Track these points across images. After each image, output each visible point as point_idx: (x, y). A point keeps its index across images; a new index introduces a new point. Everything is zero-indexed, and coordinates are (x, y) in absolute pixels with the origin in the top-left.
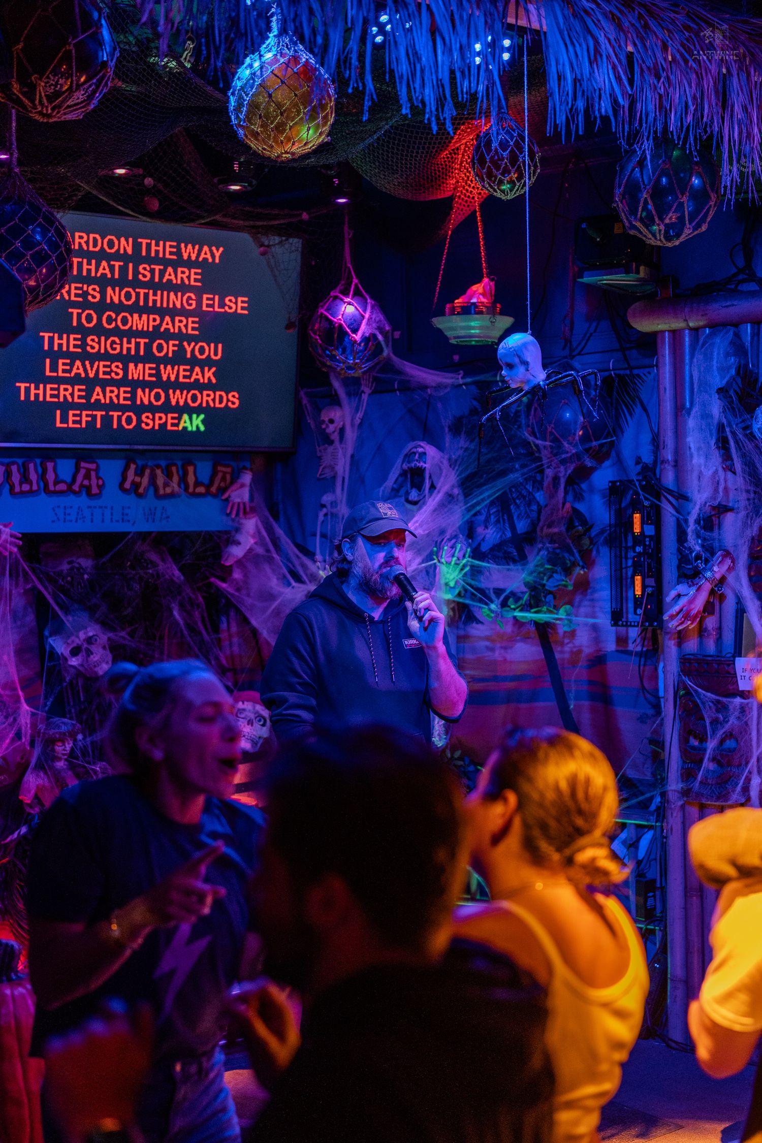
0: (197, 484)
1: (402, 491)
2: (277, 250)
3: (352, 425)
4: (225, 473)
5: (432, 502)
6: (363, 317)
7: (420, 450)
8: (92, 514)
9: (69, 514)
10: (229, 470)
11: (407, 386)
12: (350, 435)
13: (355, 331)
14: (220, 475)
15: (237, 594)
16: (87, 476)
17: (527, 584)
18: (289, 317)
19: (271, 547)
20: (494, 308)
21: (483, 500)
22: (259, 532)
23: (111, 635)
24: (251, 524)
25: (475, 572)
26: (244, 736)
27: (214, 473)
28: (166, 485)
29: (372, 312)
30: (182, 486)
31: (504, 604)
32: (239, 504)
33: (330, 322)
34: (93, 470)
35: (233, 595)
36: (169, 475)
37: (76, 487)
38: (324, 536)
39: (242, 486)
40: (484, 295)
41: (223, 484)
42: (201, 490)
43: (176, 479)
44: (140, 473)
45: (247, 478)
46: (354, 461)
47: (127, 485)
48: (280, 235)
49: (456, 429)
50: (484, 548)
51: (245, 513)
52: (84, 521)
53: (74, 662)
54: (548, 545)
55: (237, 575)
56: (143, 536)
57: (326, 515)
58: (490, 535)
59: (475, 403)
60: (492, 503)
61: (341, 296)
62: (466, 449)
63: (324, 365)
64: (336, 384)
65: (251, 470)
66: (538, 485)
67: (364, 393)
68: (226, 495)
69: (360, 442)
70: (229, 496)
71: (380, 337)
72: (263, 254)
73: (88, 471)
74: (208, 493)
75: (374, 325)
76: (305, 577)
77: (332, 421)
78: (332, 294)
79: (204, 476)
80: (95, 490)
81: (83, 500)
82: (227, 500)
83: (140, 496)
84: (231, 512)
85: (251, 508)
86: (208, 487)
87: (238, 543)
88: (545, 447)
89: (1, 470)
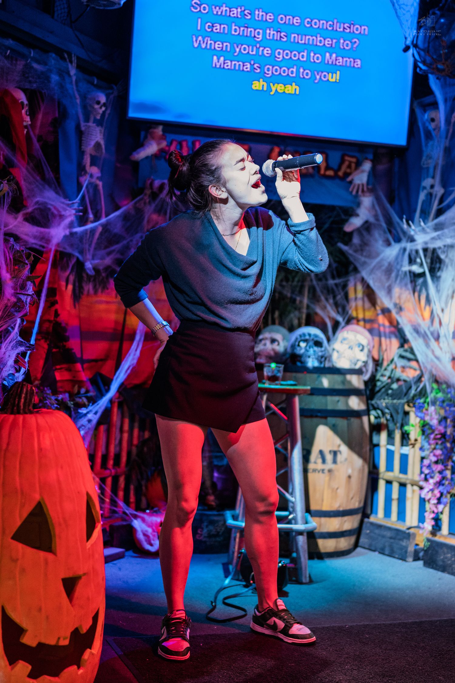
0: (328, 168)
4: (350, 162)
10: (354, 160)
14: (347, 163)
15: (354, 254)
18: (405, 42)
19: (381, 218)
22: (373, 206)
24: (367, 201)
26: (344, 357)
27: (342, 161)
32: (359, 185)
35: (352, 255)
39: (363, 171)
41: (348, 171)
42: (330, 173)
45: (367, 166)
51: (363, 191)
55: (356, 240)
65: (372, 161)
68: (349, 179)
70: (353, 180)
74: (335, 177)
77: (432, 120)
79: (334, 164)
82: (351, 182)
84: (352, 192)
85: (368, 189)
86: (336, 171)
87: (357, 215)
89: (175, 143)
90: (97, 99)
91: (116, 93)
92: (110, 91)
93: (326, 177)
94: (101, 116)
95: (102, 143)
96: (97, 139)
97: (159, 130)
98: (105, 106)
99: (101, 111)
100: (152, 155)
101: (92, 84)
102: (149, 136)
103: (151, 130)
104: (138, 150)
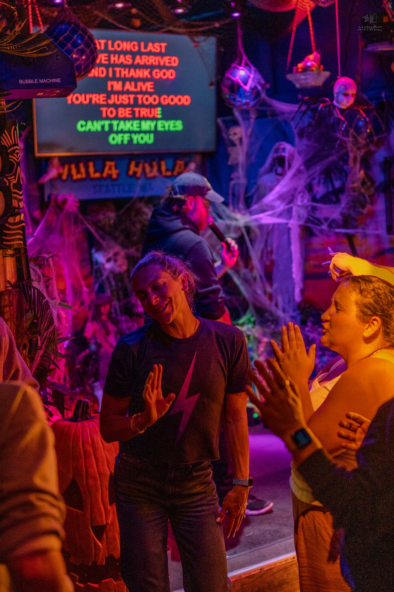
0: (167, 170)
1: (274, 170)
2: (203, 44)
3: (246, 135)
4: (180, 165)
5: (290, 174)
6: (249, 77)
7: (282, 146)
8: (114, 189)
9: (102, 189)
10: (183, 162)
11: (274, 114)
12: (245, 141)
13: (246, 84)
14: (178, 166)
16: (110, 169)
17: (342, 214)
18: (211, 80)
20: (320, 67)
21: (317, 171)
23: (126, 251)
25: (314, 209)
27: (175, 164)
28: (151, 171)
29: (255, 74)
30: (159, 172)
31: (330, 226)
33: (232, 81)
34: (113, 165)
36: (151, 166)
37: (105, 175)
38: (234, 195)
40: (314, 60)
41: (180, 170)
42: (169, 174)
43: (155, 168)
44: (137, 166)
45: (193, 166)
46: (248, 155)
47: (131, 173)
48: (204, 36)
49: (301, 134)
50: (318, 197)
52: (110, 193)
53: (108, 266)
54: (352, 193)
56: (141, 199)
57: (234, 185)
58: (320, 190)
59: (311, 120)
60: (321, 173)
61: (237, 66)
62: (307, 145)
63: (230, 104)
64: (237, 113)
65: (195, 162)
66: (346, 162)
67: (251, 118)
69: (251, 145)
71: (259, 88)
72: (196, 46)
73: (110, 166)
74: (172, 175)
75: (256, 81)
76: (224, 216)
77: (235, 134)
78: (233, 65)
79: (170, 167)
80: (114, 176)
81: (109, 182)
83: (138, 178)
86: (172, 172)
88: (349, 141)
89: (66, 167)
93: (166, 177)
100: (53, 178)
102: (50, 165)
103: (51, 161)
104: (44, 176)
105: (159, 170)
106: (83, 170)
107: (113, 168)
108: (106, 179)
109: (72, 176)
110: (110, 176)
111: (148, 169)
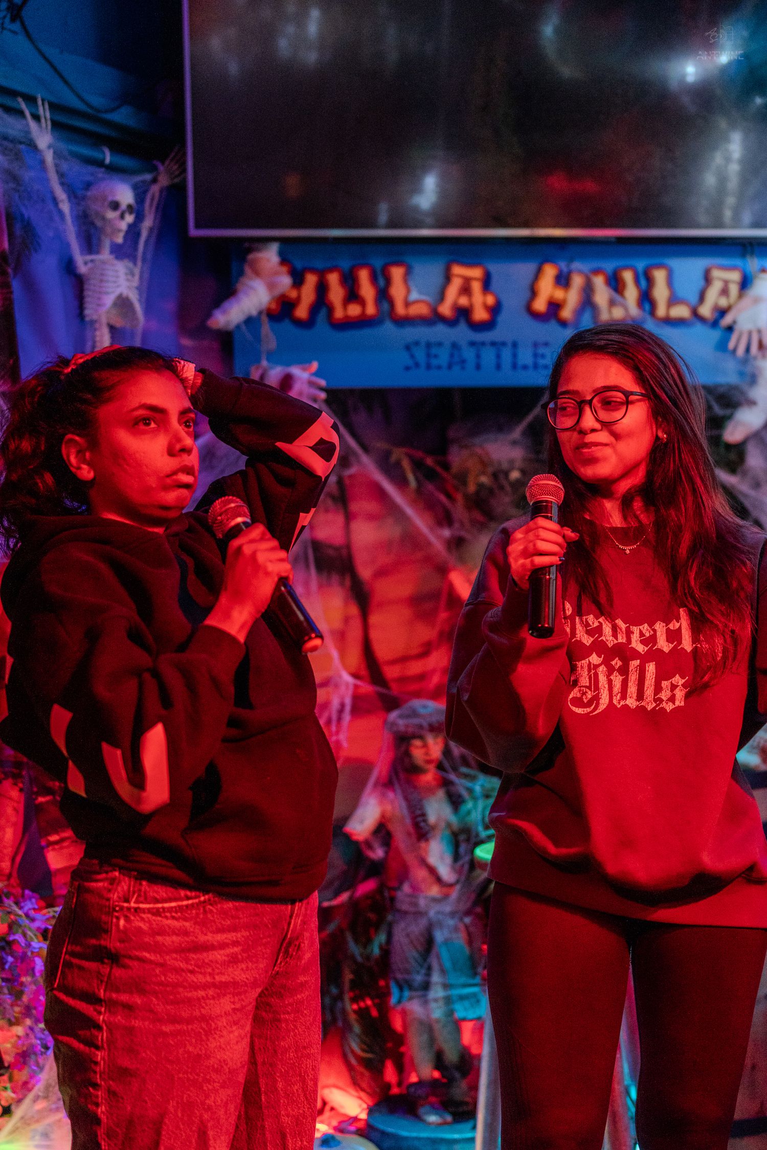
0: (673, 301)
4: (726, 282)
8: (478, 356)
9: (436, 356)
10: (734, 276)
14: (717, 285)
15: (753, 493)
16: (466, 290)
27: (707, 281)
28: (615, 303)
30: (647, 306)
32: (750, 333)
34: (475, 279)
35: (748, 496)
36: (619, 286)
37: (445, 309)
39: (757, 301)
41: (724, 303)
42: (681, 311)
43: (631, 293)
44: (563, 280)
47: (540, 305)
51: (761, 347)
52: (463, 368)
55: (755, 460)
68: (727, 322)
70: (734, 322)
73: (467, 281)
74: (695, 319)
79: (687, 288)
80: (480, 314)
81: (462, 332)
82: (731, 329)
83: (562, 322)
84: (734, 350)
86: (694, 306)
89: (311, 280)
90: (110, 199)
91: (164, 181)
92: (148, 177)
93: (672, 322)
94: (125, 238)
95: (134, 297)
96: (118, 292)
97: (270, 256)
98: (131, 213)
99: (123, 225)
100: (260, 313)
101: (100, 164)
102: (248, 270)
103: (251, 256)
104: (226, 304)
105: (646, 298)
106: (367, 290)
107: (476, 287)
108: (450, 322)
109: (331, 309)
110: (463, 313)
111: (602, 294)
